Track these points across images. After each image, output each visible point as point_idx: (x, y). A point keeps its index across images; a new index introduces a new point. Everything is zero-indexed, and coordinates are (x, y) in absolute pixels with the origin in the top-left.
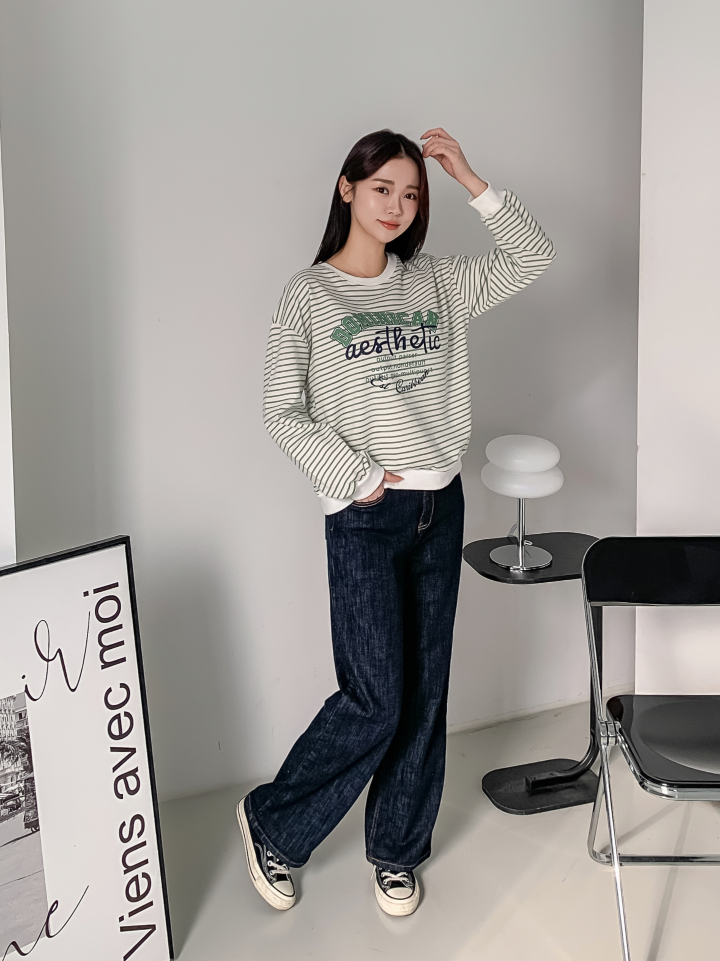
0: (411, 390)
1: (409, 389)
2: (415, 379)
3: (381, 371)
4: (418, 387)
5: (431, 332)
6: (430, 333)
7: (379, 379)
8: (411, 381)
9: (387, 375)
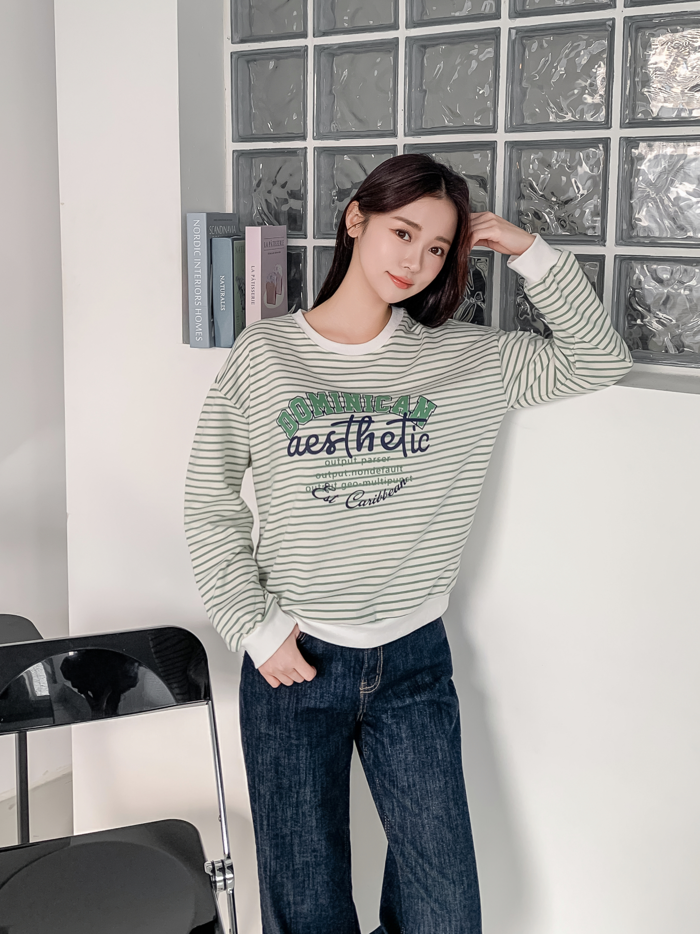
0: (376, 504)
1: (373, 503)
2: (385, 490)
3: (328, 479)
4: (388, 500)
5: (417, 428)
6: (414, 430)
7: (325, 489)
8: (378, 494)
9: (335, 484)
